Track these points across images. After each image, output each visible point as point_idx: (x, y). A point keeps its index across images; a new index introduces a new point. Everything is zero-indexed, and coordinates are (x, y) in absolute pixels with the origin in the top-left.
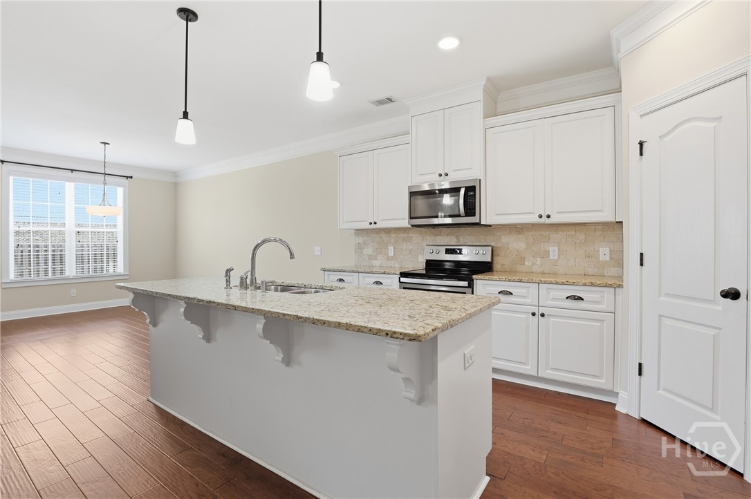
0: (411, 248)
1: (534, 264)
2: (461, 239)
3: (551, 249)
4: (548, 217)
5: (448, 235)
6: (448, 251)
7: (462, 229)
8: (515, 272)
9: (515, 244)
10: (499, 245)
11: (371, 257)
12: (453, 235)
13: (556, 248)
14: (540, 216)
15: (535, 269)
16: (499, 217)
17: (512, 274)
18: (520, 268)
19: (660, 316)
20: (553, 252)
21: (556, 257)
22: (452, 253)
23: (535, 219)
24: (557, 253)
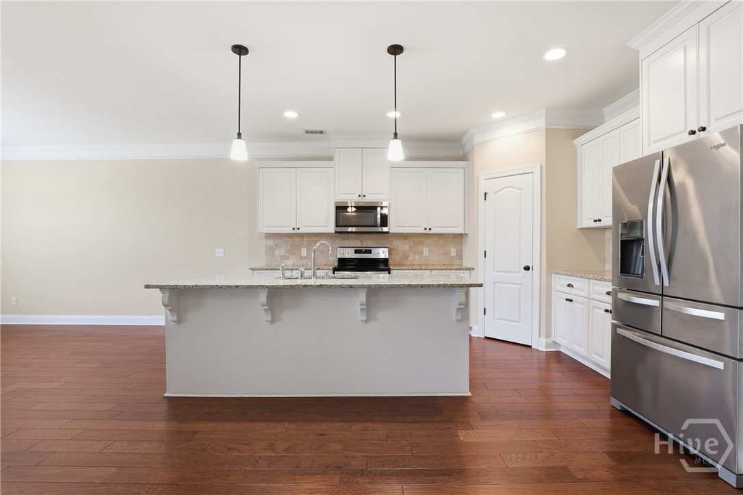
0: (322, 249)
1: (414, 259)
2: (365, 242)
3: (424, 249)
4: (430, 229)
5: (354, 239)
6: (356, 252)
7: (366, 236)
8: (403, 265)
9: (403, 246)
10: (392, 247)
11: (283, 258)
12: (358, 239)
13: (428, 249)
14: (425, 229)
15: (415, 262)
16: (398, 228)
17: (401, 266)
18: (406, 262)
19: (495, 282)
20: (426, 252)
21: (427, 255)
22: (360, 253)
23: (422, 231)
24: (428, 252)
